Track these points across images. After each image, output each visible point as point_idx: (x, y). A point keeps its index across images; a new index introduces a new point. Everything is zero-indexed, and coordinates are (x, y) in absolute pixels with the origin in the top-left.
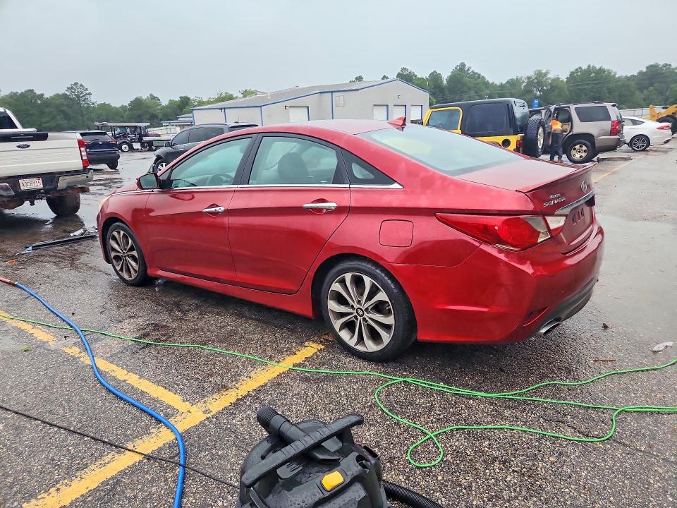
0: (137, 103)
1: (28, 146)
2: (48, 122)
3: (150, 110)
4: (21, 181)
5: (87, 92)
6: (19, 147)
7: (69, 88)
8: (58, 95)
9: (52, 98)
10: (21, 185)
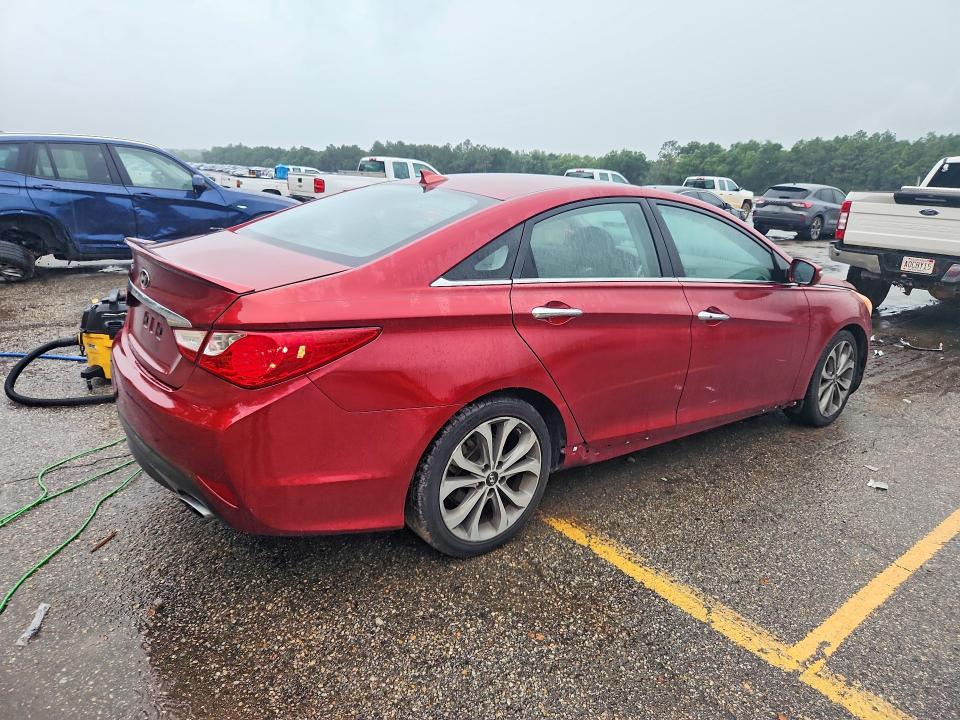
1: (936, 213)
4: (906, 259)
6: (922, 212)
10: (903, 264)
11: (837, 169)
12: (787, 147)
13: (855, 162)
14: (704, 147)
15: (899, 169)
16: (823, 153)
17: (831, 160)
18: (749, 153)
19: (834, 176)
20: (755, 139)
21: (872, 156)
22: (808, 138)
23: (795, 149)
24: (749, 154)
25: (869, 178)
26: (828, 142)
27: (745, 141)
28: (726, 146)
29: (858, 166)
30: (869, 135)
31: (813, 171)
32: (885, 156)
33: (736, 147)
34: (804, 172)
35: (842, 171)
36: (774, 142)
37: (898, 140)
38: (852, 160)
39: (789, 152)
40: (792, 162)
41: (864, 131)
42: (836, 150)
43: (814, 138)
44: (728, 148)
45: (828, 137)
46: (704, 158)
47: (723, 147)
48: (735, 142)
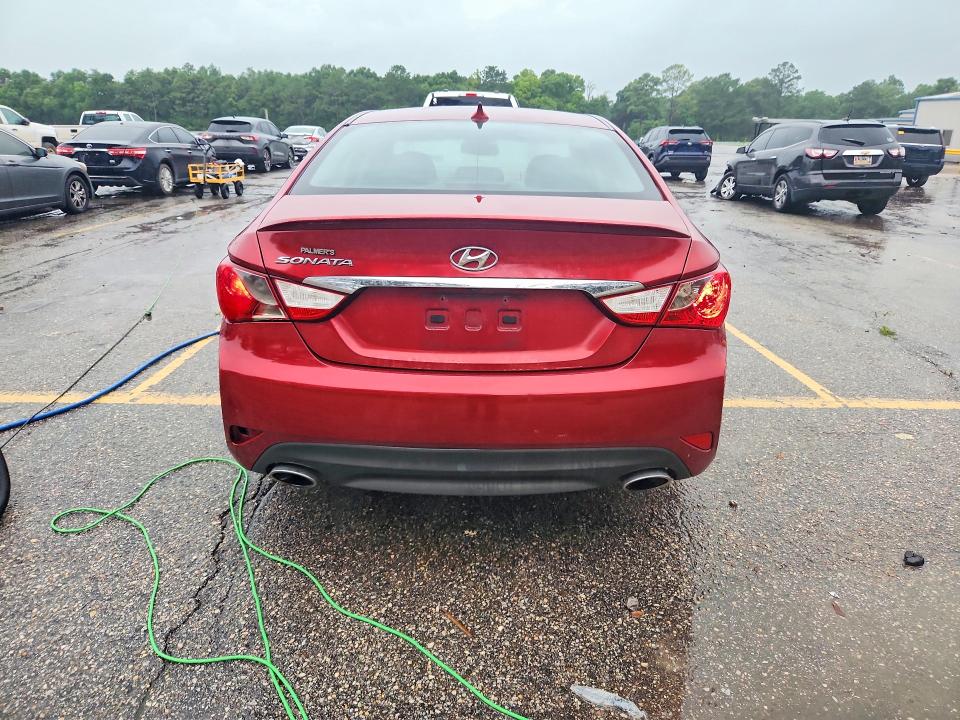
0: (865, 91)
2: (733, 116)
3: (880, 101)
5: (796, 75)
7: (773, 70)
8: (757, 81)
9: (748, 84)
11: (178, 102)
12: (119, 78)
13: (192, 95)
14: (16, 76)
15: (235, 103)
16: (157, 86)
17: (169, 93)
18: (76, 83)
19: (177, 109)
20: (78, 68)
21: (206, 90)
22: (139, 69)
23: (128, 81)
24: (78, 85)
25: (211, 112)
26: (159, 73)
27: (67, 70)
28: (46, 75)
29: (196, 100)
30: (197, 68)
31: (154, 104)
32: (218, 89)
33: (59, 77)
34: (146, 105)
35: (184, 105)
36: (102, 71)
37: (223, 74)
38: (189, 93)
39: (122, 84)
40: (129, 94)
41: (191, 64)
42: (170, 83)
43: (145, 69)
44: (49, 78)
45: (158, 68)
46: (22, 90)
47: (41, 75)
48: (55, 71)
